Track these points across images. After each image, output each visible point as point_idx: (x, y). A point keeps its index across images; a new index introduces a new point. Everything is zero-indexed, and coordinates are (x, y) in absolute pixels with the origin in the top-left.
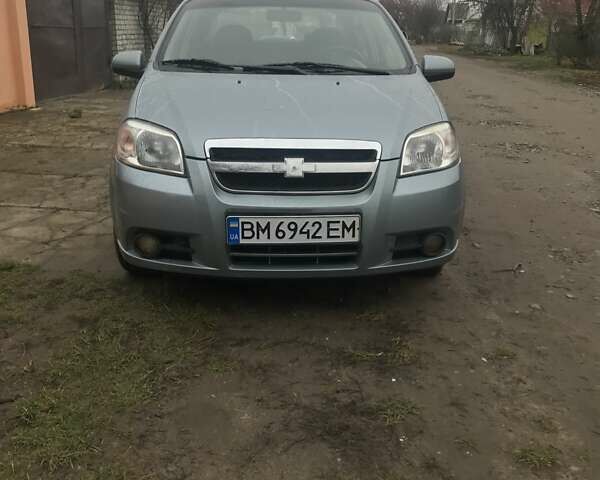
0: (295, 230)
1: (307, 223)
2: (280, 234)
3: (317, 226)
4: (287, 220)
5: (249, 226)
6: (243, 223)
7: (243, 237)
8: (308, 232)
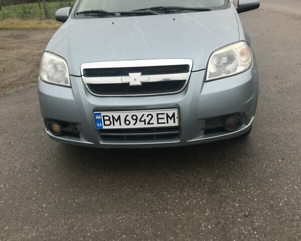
0: (136, 120)
1: (143, 115)
2: (127, 122)
3: (150, 117)
4: (131, 113)
5: (107, 118)
6: (104, 116)
7: (105, 125)
8: (145, 121)
